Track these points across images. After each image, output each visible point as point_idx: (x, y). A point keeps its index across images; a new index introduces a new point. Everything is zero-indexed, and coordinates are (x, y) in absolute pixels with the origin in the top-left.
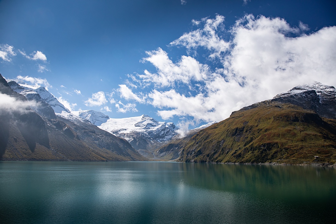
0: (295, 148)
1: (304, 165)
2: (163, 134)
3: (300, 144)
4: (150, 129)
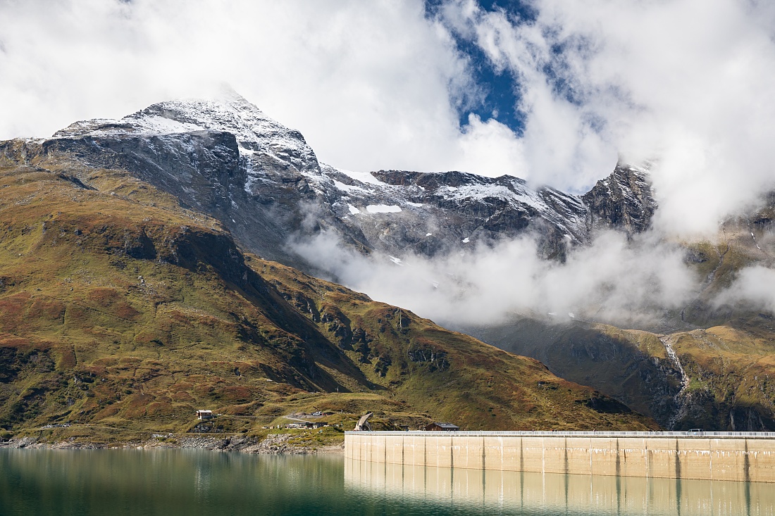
0: (124, 375)
1: (154, 448)
3: (147, 357)
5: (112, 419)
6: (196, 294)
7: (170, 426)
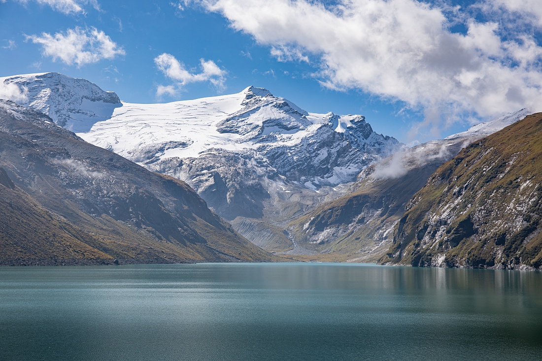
2: (326, 160)
4: (274, 139)
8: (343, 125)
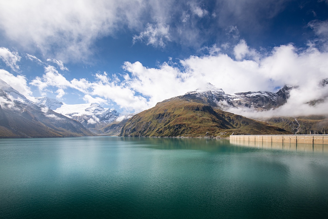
0: (196, 127)
2: (108, 117)
3: (199, 125)
4: (97, 113)
5: (194, 134)
6: (206, 115)
7: (202, 134)
8: (111, 110)
